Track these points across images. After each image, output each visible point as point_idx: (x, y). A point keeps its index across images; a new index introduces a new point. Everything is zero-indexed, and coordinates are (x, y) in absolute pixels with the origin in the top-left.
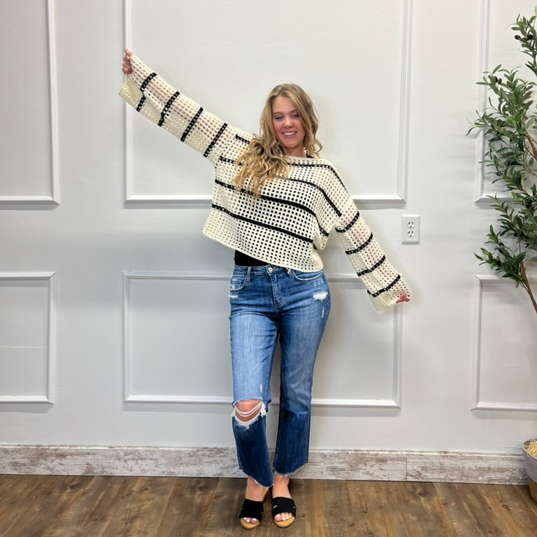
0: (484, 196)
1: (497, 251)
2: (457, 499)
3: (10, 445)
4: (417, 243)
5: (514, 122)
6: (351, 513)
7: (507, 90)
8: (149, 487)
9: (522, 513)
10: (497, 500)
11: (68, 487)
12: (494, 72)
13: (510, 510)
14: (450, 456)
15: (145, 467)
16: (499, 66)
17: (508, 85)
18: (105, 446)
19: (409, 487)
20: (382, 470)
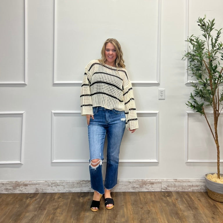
0: (188, 82)
1: (194, 102)
2: (181, 197)
3: (5, 181)
4: (164, 99)
5: (199, 55)
6: (141, 204)
7: (196, 44)
8: (62, 197)
9: (205, 202)
10: (196, 197)
11: (29, 198)
12: (191, 37)
13: (201, 201)
14: (178, 181)
15: (59, 189)
16: (193, 35)
17: (196, 42)
18: (43, 181)
19: (163, 194)
20: (152, 187)
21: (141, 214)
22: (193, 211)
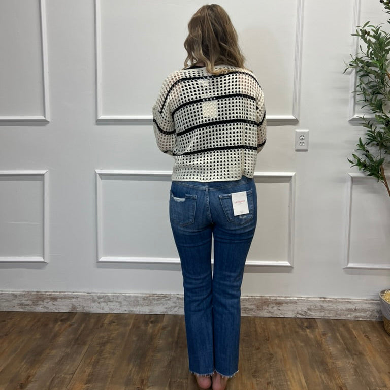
0: (355, 116)
1: (364, 156)
2: (333, 331)
3: (18, 291)
4: (306, 150)
5: (378, 65)
6: (257, 340)
7: (373, 40)
8: (116, 321)
9: (378, 341)
10: (361, 332)
11: (59, 321)
12: (364, 27)
13: (370, 339)
14: (328, 301)
15: (112, 307)
16: (369, 22)
17: (374, 37)
18: (84, 292)
19: (298, 322)
20: (280, 310)
21: (255, 360)
22: (353, 359)
